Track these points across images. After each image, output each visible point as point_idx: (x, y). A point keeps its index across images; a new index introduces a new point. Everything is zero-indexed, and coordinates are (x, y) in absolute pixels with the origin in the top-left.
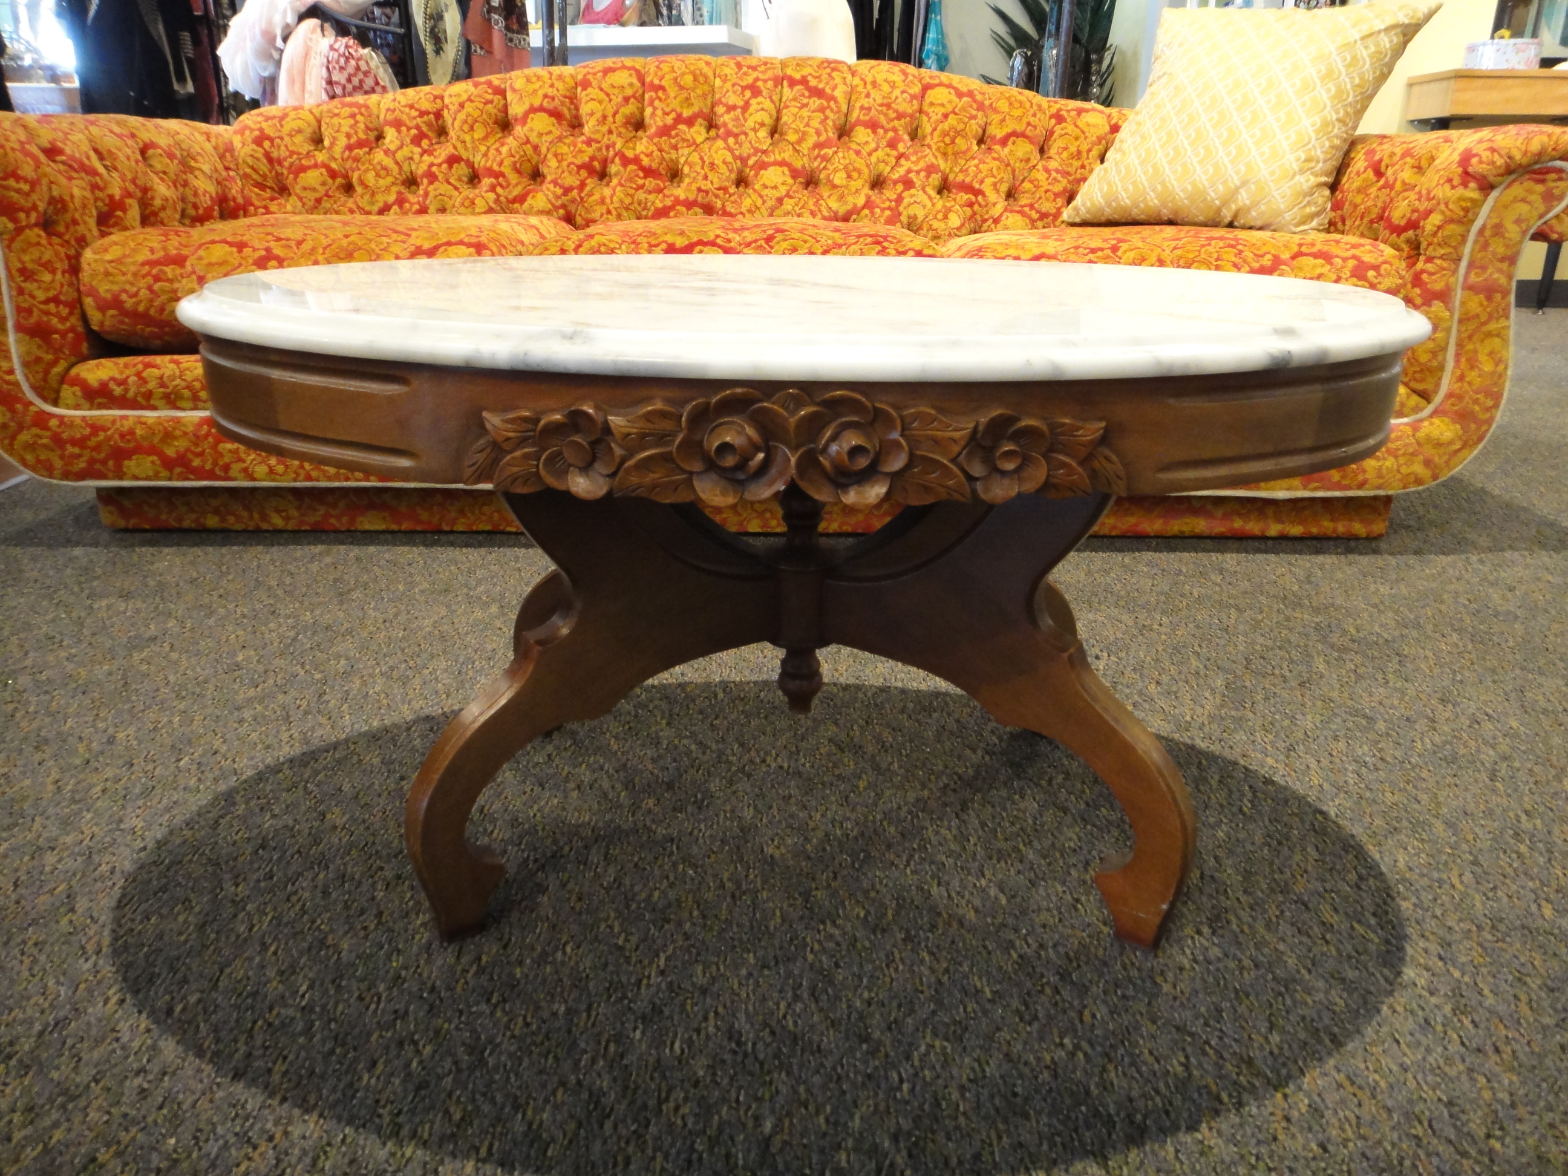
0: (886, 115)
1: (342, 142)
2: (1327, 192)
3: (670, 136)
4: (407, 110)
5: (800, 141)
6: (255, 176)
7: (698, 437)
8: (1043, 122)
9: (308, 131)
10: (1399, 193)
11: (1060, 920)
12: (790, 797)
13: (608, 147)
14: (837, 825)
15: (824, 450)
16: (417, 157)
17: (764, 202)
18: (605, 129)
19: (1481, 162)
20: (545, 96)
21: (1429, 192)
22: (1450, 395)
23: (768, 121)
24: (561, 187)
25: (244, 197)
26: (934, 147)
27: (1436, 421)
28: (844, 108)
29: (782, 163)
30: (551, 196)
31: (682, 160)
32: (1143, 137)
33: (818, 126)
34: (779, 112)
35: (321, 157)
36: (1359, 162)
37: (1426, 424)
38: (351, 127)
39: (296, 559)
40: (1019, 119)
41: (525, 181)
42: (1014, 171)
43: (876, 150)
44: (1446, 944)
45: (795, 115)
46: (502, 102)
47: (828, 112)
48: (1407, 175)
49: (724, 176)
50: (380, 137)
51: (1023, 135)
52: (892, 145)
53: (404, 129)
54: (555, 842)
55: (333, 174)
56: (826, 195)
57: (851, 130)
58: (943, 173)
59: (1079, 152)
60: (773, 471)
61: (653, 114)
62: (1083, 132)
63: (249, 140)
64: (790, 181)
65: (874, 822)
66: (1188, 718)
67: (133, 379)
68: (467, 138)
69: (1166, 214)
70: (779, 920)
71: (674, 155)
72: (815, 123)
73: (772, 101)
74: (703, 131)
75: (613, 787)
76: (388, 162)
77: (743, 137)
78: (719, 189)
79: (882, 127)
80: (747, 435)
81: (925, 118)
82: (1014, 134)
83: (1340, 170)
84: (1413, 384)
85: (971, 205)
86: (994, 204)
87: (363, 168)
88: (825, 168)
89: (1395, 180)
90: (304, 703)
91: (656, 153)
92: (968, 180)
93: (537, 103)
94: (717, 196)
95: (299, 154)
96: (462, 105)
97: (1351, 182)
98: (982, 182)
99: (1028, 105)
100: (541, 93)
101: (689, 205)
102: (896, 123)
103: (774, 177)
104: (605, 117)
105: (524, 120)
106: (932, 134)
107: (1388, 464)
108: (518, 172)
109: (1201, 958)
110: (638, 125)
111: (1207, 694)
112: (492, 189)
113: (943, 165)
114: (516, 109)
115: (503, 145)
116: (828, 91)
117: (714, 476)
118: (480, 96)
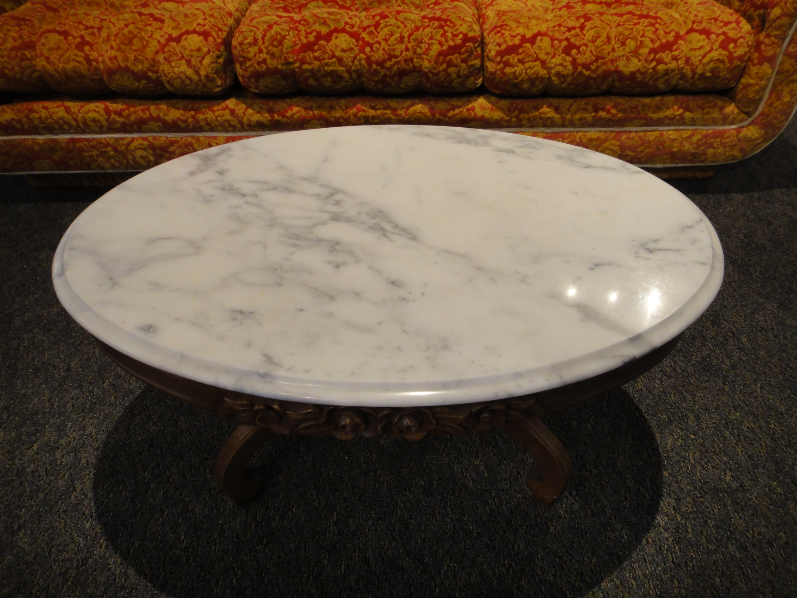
11: (510, 487)
22: (762, 114)
27: (751, 128)
37: (745, 129)
44: (678, 500)
67: (24, 120)
70: (386, 489)
84: (743, 109)
107: (720, 150)
109: (569, 510)
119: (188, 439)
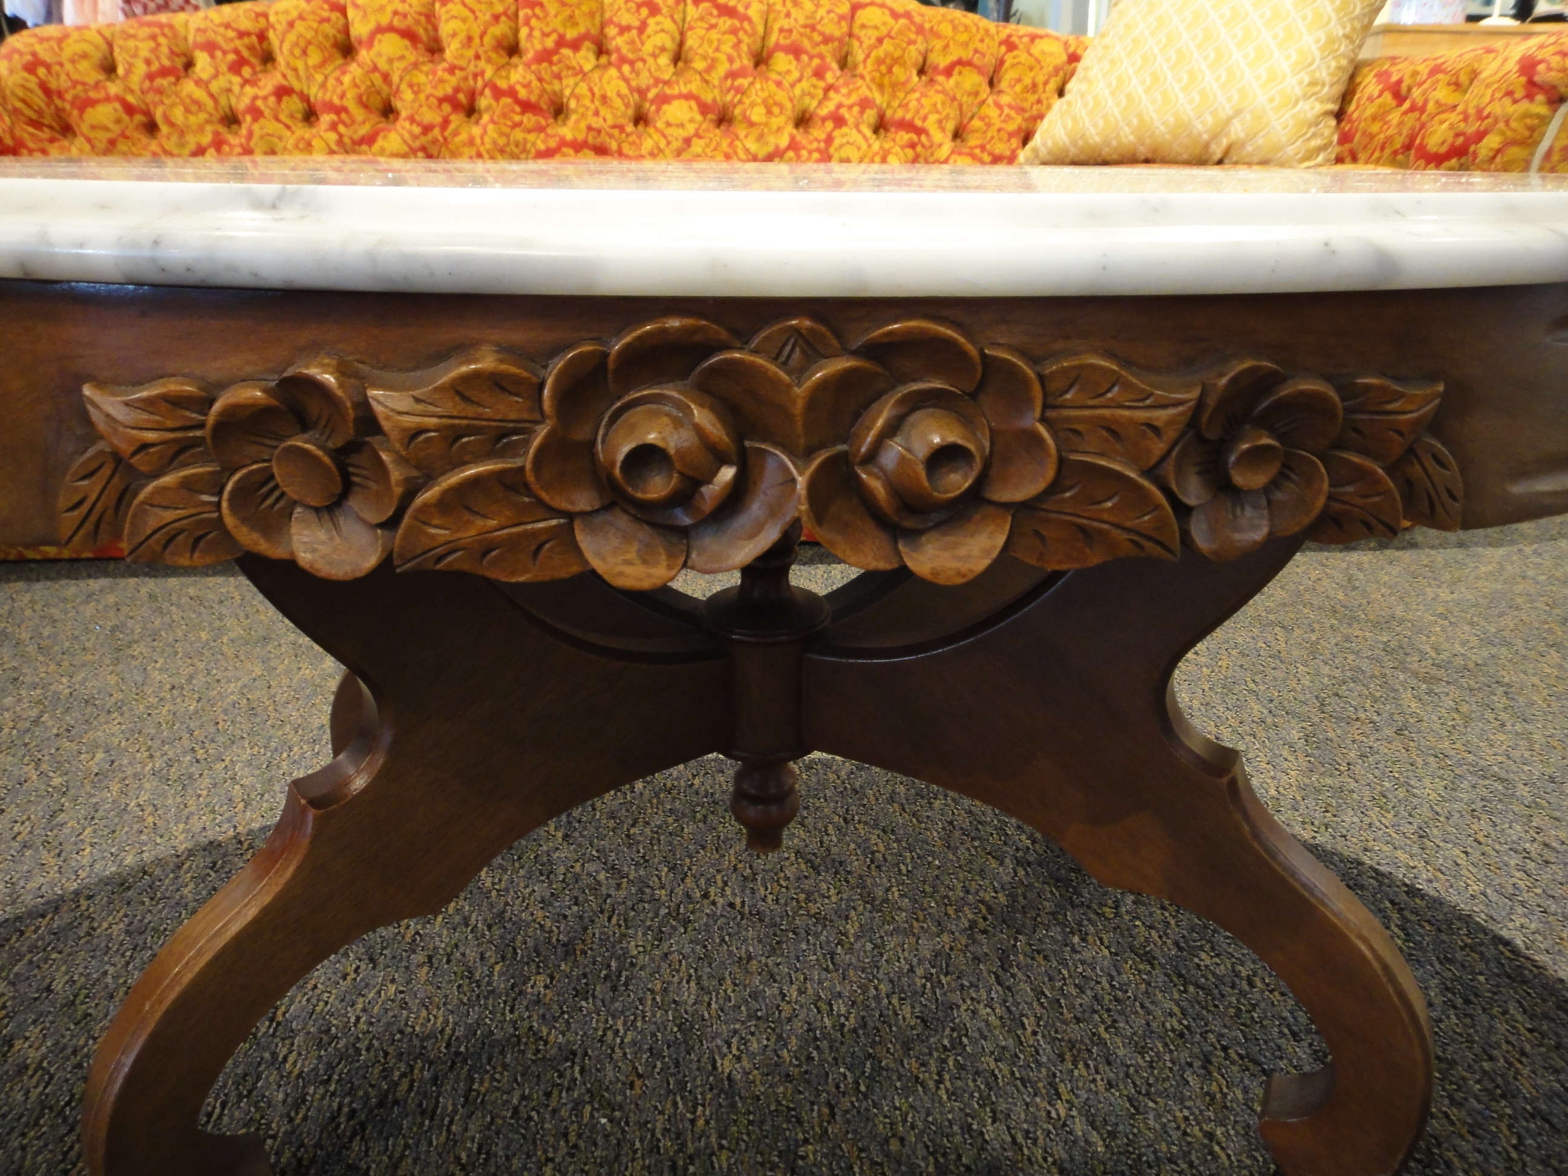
0: (810, 38)
1: (141, 69)
2: (1333, 122)
3: (551, 63)
4: (222, 30)
5: (710, 69)
6: (27, 112)
7: (580, 434)
8: (992, 50)
9: (97, 56)
10: (1432, 117)
12: (750, 958)
13: (475, 76)
14: (824, 1007)
15: (871, 457)
16: (236, 89)
17: (668, 143)
18: (470, 53)
19: (1549, 69)
20: (396, 13)
21: (1479, 111)
23: (670, 45)
24: (419, 124)
25: (13, 138)
26: (868, 78)
28: (760, 29)
29: (689, 96)
30: (407, 136)
31: (567, 92)
32: (1112, 62)
33: (730, 51)
34: (682, 34)
35: (114, 88)
36: (1370, 85)
38: (152, 51)
39: (65, 600)
40: (965, 45)
41: (374, 118)
42: (960, 106)
43: (800, 80)
45: (702, 38)
46: (342, 21)
47: (741, 34)
48: (1442, 94)
49: (620, 111)
50: (189, 65)
51: (968, 63)
52: (819, 74)
53: (218, 54)
54: (386, 1073)
55: (130, 109)
56: (742, 134)
57: (770, 55)
58: (880, 109)
59: (1034, 86)
60: (756, 508)
61: (530, 36)
62: (1038, 61)
63: (19, 66)
64: (699, 117)
65: (877, 998)
66: (1273, 792)
68: (300, 65)
69: (1143, 152)
71: (557, 86)
72: (727, 48)
73: (674, 21)
74: (592, 57)
75: (482, 958)
76: (200, 94)
77: (640, 65)
78: (614, 127)
79: (806, 53)
80: (698, 429)
81: (856, 43)
82: (960, 62)
83: (1346, 97)
85: (912, 146)
86: (940, 146)
87: (167, 101)
88: (740, 102)
89: (1426, 102)
90: (26, 829)
91: (535, 84)
92: (908, 116)
93: (385, 20)
94: (611, 136)
95: (84, 84)
96: (291, 24)
97: (1361, 110)
98: (925, 119)
99: (974, 30)
100: (389, 9)
101: (578, 147)
102: (823, 49)
103: (679, 112)
104: (470, 39)
105: (370, 42)
106: (865, 61)
108: (365, 106)
110: (513, 49)
111: (1285, 753)
112: (333, 127)
113: (879, 99)
114: (360, 29)
115: (344, 73)
116: (741, 9)
117: (622, 521)
118: (313, 13)
119: (34, 1094)
